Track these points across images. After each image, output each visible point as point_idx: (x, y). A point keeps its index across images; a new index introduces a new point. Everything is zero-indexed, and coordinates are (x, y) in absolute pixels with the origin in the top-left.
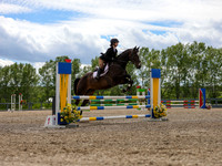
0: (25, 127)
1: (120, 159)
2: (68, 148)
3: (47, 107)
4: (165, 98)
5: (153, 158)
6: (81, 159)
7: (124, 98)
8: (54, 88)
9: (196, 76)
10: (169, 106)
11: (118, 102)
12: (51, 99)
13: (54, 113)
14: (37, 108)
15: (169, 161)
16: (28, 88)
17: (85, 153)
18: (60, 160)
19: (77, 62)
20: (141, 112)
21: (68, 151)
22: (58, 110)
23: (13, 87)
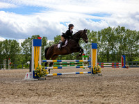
0: (12, 80)
1: (72, 100)
2: (39, 93)
3: (26, 67)
4: (100, 62)
5: (92, 99)
6: (47, 99)
7: (74, 61)
8: (31, 55)
9: (120, 48)
10: (102, 67)
11: (71, 64)
12: (28, 62)
13: (30, 71)
14: (20, 68)
15: (102, 101)
16: (14, 55)
17: (50, 96)
18: (34, 100)
19: (45, 39)
20: (85, 70)
21: (39, 95)
22: (33, 69)
23: (5, 54)
